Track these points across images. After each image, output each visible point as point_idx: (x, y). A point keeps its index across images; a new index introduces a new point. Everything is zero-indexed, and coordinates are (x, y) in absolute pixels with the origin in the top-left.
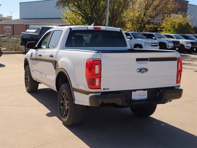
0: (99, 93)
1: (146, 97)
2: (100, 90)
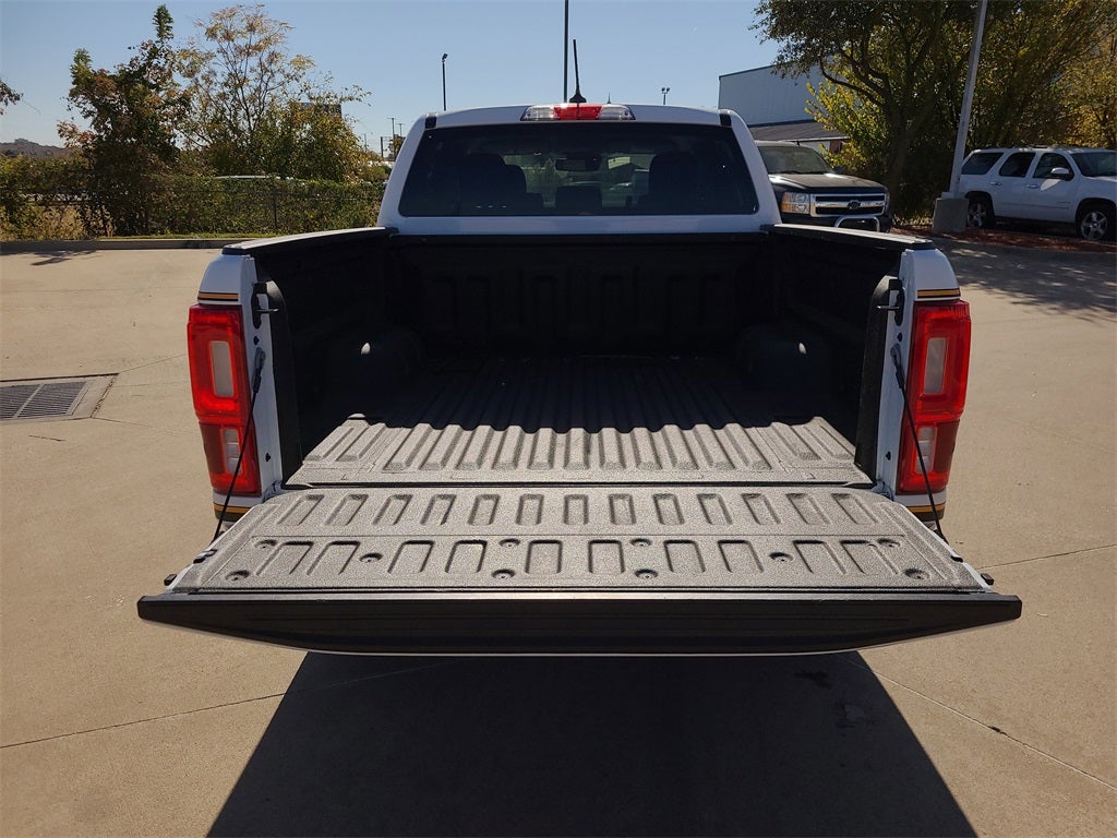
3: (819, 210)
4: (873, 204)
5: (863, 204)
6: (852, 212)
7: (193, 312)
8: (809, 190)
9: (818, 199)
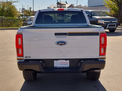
0: (23, 60)
1: (68, 66)
2: (23, 58)
3: (105, 23)
4: (115, 22)
5: (113, 22)
6: (111, 23)
7: (16, 35)
8: (103, 19)
9: (104, 21)
